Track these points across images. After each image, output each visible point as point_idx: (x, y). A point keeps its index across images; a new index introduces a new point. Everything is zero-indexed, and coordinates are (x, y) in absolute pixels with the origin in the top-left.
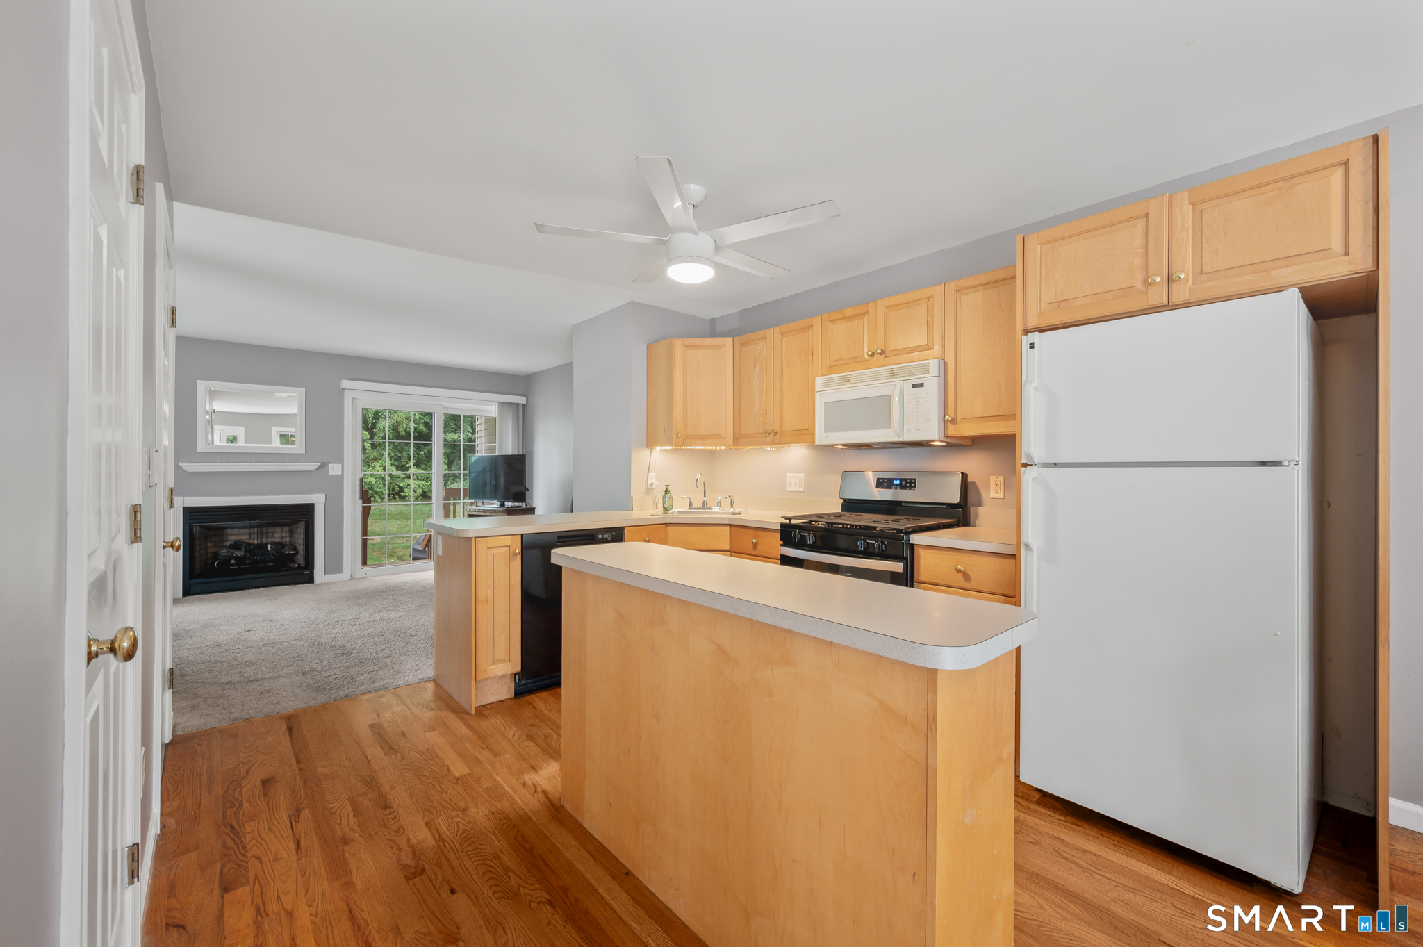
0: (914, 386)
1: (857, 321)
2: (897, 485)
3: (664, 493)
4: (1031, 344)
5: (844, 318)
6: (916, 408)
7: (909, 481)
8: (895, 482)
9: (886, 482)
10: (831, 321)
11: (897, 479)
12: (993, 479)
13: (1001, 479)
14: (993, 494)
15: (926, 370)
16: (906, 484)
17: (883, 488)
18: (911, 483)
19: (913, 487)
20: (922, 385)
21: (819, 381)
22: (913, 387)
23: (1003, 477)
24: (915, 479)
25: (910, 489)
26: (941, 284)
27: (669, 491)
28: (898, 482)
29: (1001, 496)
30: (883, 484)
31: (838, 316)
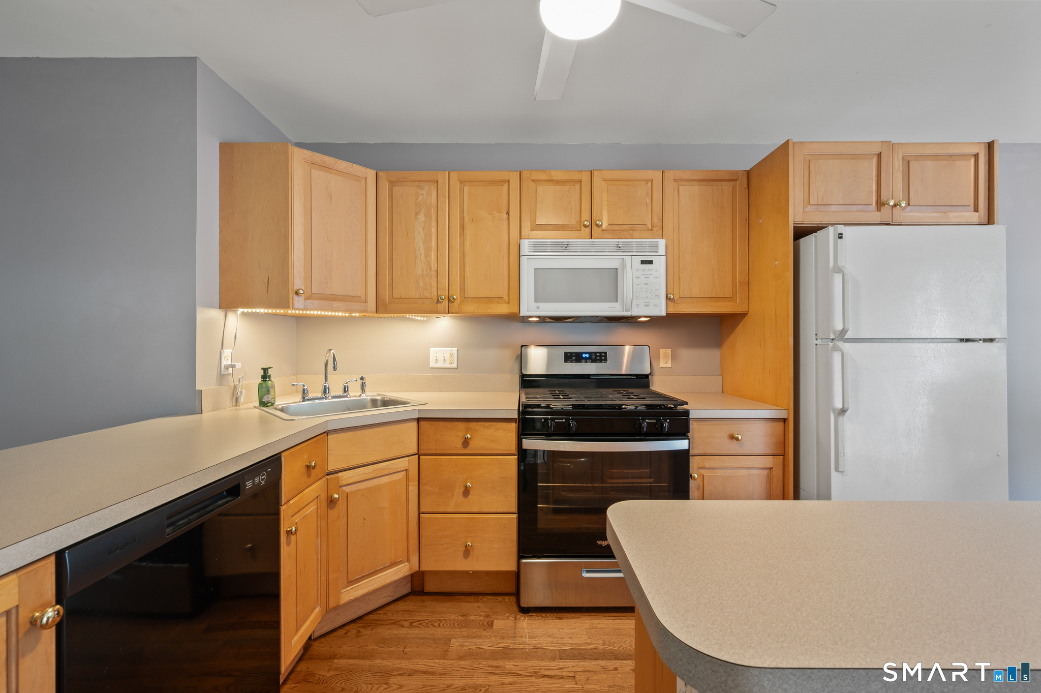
0: (643, 262)
1: (568, 187)
2: (586, 358)
3: (259, 380)
4: (839, 234)
5: (550, 181)
6: (645, 284)
7: (598, 354)
8: (584, 356)
9: (574, 356)
10: (533, 181)
11: (586, 353)
12: (662, 351)
13: (669, 351)
14: (662, 365)
15: (655, 249)
16: (596, 358)
17: (571, 362)
18: (601, 356)
19: (603, 360)
20: (651, 262)
21: (526, 245)
22: (641, 264)
23: (671, 350)
24: (606, 353)
25: (601, 362)
26: (660, 171)
27: (269, 377)
28: (587, 356)
29: (669, 365)
30: (572, 358)
31: (543, 176)
